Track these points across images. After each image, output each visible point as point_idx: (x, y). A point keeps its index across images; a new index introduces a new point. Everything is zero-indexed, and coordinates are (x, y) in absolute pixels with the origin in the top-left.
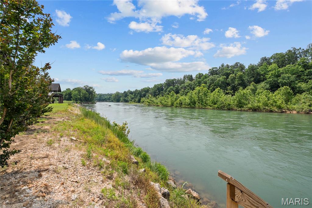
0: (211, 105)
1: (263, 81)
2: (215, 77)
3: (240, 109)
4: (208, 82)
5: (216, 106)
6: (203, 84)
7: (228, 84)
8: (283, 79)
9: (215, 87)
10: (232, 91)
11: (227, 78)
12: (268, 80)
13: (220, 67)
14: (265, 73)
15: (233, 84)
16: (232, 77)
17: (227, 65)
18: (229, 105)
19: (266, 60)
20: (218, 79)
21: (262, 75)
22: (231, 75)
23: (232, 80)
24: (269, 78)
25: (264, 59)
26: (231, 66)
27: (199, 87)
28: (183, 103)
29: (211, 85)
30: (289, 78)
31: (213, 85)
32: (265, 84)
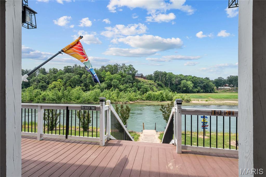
0: (75, 100)
1: (103, 82)
2: (70, 74)
3: (96, 102)
4: (64, 78)
5: (79, 101)
6: (60, 80)
7: (81, 82)
8: (114, 82)
9: (71, 83)
10: (85, 87)
11: (81, 77)
12: (106, 82)
13: (73, 66)
14: (104, 77)
15: (85, 82)
16: (84, 76)
17: (79, 66)
18: (89, 100)
19: (104, 68)
20: (74, 77)
21: (102, 77)
22: (84, 75)
23: (84, 79)
24: (106, 80)
25: (103, 67)
26: (82, 67)
27: (55, 81)
28: (46, 99)
29: (67, 81)
30: (116, 82)
31: (69, 82)
32: (105, 84)
